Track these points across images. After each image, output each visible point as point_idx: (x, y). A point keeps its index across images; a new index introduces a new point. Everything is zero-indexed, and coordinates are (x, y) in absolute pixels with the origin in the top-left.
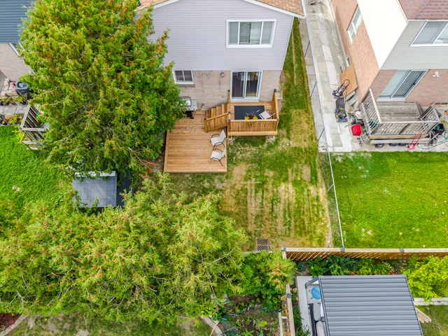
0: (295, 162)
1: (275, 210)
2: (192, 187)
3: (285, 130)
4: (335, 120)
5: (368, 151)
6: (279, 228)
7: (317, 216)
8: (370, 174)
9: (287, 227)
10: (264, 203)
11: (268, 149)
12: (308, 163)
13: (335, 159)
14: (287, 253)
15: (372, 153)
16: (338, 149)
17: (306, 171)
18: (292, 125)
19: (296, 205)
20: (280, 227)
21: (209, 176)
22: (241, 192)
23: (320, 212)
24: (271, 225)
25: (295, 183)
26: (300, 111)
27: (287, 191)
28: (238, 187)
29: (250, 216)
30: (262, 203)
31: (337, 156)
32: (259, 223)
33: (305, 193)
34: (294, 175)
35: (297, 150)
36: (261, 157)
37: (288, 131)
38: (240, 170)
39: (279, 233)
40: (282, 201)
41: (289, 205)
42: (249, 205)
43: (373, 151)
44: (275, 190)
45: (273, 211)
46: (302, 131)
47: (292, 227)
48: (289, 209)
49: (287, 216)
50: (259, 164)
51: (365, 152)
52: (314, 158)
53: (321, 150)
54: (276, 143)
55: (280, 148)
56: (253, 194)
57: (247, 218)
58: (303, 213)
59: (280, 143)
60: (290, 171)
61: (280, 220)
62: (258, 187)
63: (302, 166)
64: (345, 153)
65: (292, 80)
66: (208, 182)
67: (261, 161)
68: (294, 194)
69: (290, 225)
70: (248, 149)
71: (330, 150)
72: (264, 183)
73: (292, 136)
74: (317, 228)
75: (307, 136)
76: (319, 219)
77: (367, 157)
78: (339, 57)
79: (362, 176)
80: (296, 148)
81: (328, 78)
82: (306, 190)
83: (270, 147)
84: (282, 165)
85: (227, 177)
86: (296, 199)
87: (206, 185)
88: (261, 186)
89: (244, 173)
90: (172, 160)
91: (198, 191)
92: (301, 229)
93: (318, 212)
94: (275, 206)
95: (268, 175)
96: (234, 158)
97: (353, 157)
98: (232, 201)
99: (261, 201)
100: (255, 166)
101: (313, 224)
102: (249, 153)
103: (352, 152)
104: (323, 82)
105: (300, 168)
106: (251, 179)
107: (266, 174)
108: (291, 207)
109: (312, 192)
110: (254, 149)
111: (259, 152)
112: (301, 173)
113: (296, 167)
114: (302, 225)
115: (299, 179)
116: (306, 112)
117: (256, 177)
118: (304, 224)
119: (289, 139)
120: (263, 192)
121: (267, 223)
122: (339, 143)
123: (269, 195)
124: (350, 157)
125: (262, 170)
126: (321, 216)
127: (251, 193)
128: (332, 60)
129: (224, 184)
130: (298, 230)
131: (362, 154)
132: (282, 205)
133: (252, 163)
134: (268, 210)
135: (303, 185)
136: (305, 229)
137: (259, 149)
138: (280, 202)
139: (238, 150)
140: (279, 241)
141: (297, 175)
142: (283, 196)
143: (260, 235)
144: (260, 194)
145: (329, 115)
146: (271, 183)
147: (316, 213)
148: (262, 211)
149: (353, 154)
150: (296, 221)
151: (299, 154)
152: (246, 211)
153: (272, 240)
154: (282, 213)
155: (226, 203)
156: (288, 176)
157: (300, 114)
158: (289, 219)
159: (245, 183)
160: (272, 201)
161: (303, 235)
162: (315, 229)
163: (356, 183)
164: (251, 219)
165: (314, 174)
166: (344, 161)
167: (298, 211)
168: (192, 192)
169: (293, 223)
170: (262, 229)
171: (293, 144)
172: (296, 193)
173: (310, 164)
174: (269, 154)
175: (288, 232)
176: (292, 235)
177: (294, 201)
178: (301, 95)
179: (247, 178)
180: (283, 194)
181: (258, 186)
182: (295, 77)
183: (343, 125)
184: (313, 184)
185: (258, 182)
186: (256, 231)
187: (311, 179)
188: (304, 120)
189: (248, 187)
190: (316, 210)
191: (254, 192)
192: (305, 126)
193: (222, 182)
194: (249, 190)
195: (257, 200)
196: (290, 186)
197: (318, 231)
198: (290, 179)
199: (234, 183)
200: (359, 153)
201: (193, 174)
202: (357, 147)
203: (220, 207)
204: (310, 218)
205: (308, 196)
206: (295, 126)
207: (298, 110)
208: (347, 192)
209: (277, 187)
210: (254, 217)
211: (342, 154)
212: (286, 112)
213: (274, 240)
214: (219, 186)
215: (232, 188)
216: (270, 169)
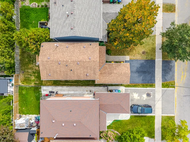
1: (29, 75)
4: (50, 91)
8: (36, 96)
16: (42, 90)
17: (37, 83)
26: (53, 83)
27: (33, 78)
28: (34, 68)
31: (40, 89)
32: (27, 72)
41: (30, 78)
42: (30, 70)
52: (40, 85)
53: (42, 86)
58: (28, 81)
60: (37, 79)
61: (27, 76)
71: (42, 88)
75: (46, 84)
76: (27, 84)
79: (36, 94)
85: (35, 66)
86: (31, 80)
87: (34, 61)
91: (33, 59)
95: (36, 74)
97: (40, 93)
98: (31, 66)
101: (26, 82)
103: (42, 93)
104: (61, 90)
105: (38, 81)
109: (32, 83)
114: (26, 80)
117: (36, 72)
121: (27, 74)
122: (44, 91)
123: (32, 74)
127: (32, 70)
128: (69, 93)
135: (34, 81)
138: (31, 76)
140: (23, 76)
146: (34, 75)
148: (29, 72)
163: (35, 92)
164: (27, 70)
165: (37, 84)
166: (39, 91)
169: (27, 78)
173: (39, 83)
175: (25, 77)
179: (36, 70)
181: (34, 72)
182: (63, 83)
183: (48, 92)
186: (25, 71)
187: (35, 83)
188: (50, 84)
190: (29, 83)
192: (48, 84)
195: (31, 72)
198: (35, 79)
200: (41, 95)
201: (36, 58)
202: (43, 94)
203: (30, 64)
208: (32, 90)
214: (34, 64)
215: (33, 67)
216: (38, 75)
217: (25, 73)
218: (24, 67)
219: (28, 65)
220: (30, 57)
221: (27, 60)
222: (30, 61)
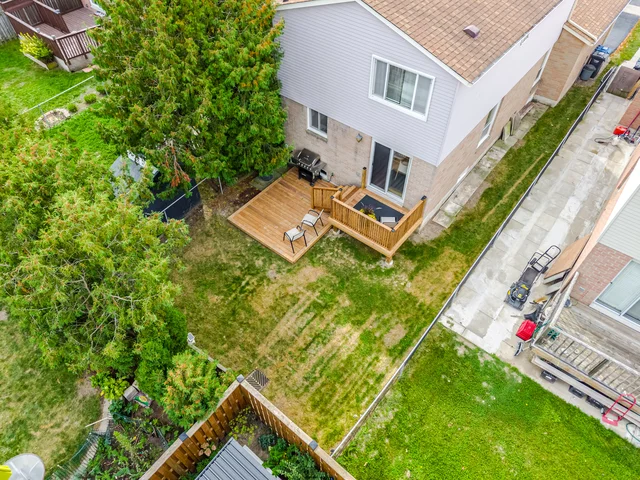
0: (391, 310)
1: (311, 350)
2: (242, 255)
3: (416, 264)
4: (504, 297)
5: (522, 371)
6: (295, 376)
7: (359, 400)
8: (494, 404)
9: (306, 383)
10: (304, 331)
11: (370, 273)
12: (409, 324)
13: (453, 345)
14: (240, 386)
15: (526, 379)
16: (471, 336)
17: (398, 333)
18: (431, 265)
19: (342, 365)
20: (298, 377)
21: (270, 255)
22: (289, 297)
23: (367, 399)
24: (290, 365)
25: (367, 337)
26: (459, 255)
27: (347, 338)
28: (291, 290)
29: (274, 333)
30: (302, 329)
31: (461, 344)
32: (277, 352)
33: (369, 359)
34: (375, 325)
35: (410, 299)
36: (353, 275)
37: (417, 269)
38: (312, 273)
39: (290, 383)
40: (329, 346)
41: (333, 356)
42: (284, 320)
43: (532, 378)
44: (332, 325)
45: (305, 349)
46: (438, 281)
47: (312, 389)
48: (328, 361)
49: (318, 369)
50: (342, 282)
51: (515, 370)
52: (425, 324)
53: (444, 321)
54: (388, 272)
55: (387, 281)
56: (301, 311)
57: (267, 334)
58: (343, 382)
59: (393, 276)
60: (374, 315)
61: (304, 368)
62: (315, 307)
63: (397, 323)
64: (479, 349)
65: (483, 215)
66: (264, 261)
67: (348, 279)
68: (353, 348)
69: (312, 384)
70: (345, 256)
71: (457, 329)
72: (326, 307)
73: (419, 277)
74: (344, 415)
75: (440, 291)
76: (357, 406)
77: (512, 378)
78: (587, 224)
79: (478, 399)
80: (409, 295)
81: (542, 239)
82: (373, 356)
83: (378, 272)
84: (369, 302)
85: (289, 271)
86: (350, 357)
87: (259, 263)
88: (318, 308)
89: (313, 280)
90: (248, 213)
91: (243, 264)
92: (321, 400)
93: (364, 397)
94: (314, 345)
95: (341, 301)
96: (319, 256)
97: (487, 363)
98: (268, 301)
99: (302, 326)
100: (335, 280)
101: (344, 407)
102: (343, 262)
103: (494, 356)
105: (393, 322)
106: (314, 291)
107: (338, 298)
108: (334, 362)
109: (379, 364)
110: (352, 261)
111: (356, 269)
112: (388, 330)
113: (386, 317)
114: (327, 397)
115: (377, 335)
116: (467, 261)
117: (323, 293)
118: (331, 396)
119: (411, 278)
120: (315, 317)
121: (288, 360)
122: (481, 330)
123: (318, 325)
124: (481, 360)
125: (338, 290)
126: (363, 404)
127: (300, 307)
128: (571, 221)
129: (278, 276)
130: (317, 398)
131: (506, 369)
132: (323, 350)
133: (334, 274)
134: (301, 343)
135: (375, 346)
136: (326, 404)
137: (361, 266)
138: (325, 344)
139: (332, 251)
141: (379, 327)
142: (336, 340)
143: (265, 367)
144: (310, 316)
145: (500, 286)
146: (335, 313)
147: (361, 395)
148: (293, 339)
149: (489, 359)
150: (323, 385)
151: (406, 305)
152: (274, 324)
153: (274, 384)
154: (315, 361)
155: (260, 298)
156: (365, 321)
157: (455, 258)
158: (317, 375)
159: (304, 291)
160: (318, 336)
161: (318, 410)
162: (340, 415)
163: (459, 399)
164: (272, 340)
165: (405, 343)
166: (467, 357)
167: (339, 375)
168: (237, 260)
169: (318, 384)
170: (274, 362)
171: (410, 288)
172: (357, 348)
173: (411, 327)
174: (366, 279)
175: (301, 390)
176: (304, 399)
177: (345, 358)
178: (478, 237)
179: (311, 287)
180: (339, 337)
181: (315, 305)
182: (491, 213)
183: (510, 311)
184: (391, 355)
185: (320, 301)
186: (265, 358)
187: (395, 347)
188: (455, 270)
189: (303, 299)
190: (364, 390)
191: (305, 308)
192: (449, 277)
193: (279, 272)
194: (300, 303)
195: (299, 322)
196: (357, 335)
197: (341, 421)
198: (364, 327)
199: (290, 282)
200: (504, 364)
201: (256, 242)
202: (508, 354)
203: (249, 298)
204: (346, 397)
205: (370, 364)
206: (433, 269)
207: (457, 253)
208: (431, 401)
209: (338, 323)
210: (277, 339)
211: (473, 347)
212: (438, 245)
213: (275, 387)
214: (271, 273)
215: (283, 286)
216: (351, 296)
217: (269, 373)
218: (232, 346)
219: (250, 311)
220: (221, 268)
221: (214, 299)
222: (238, 280)
